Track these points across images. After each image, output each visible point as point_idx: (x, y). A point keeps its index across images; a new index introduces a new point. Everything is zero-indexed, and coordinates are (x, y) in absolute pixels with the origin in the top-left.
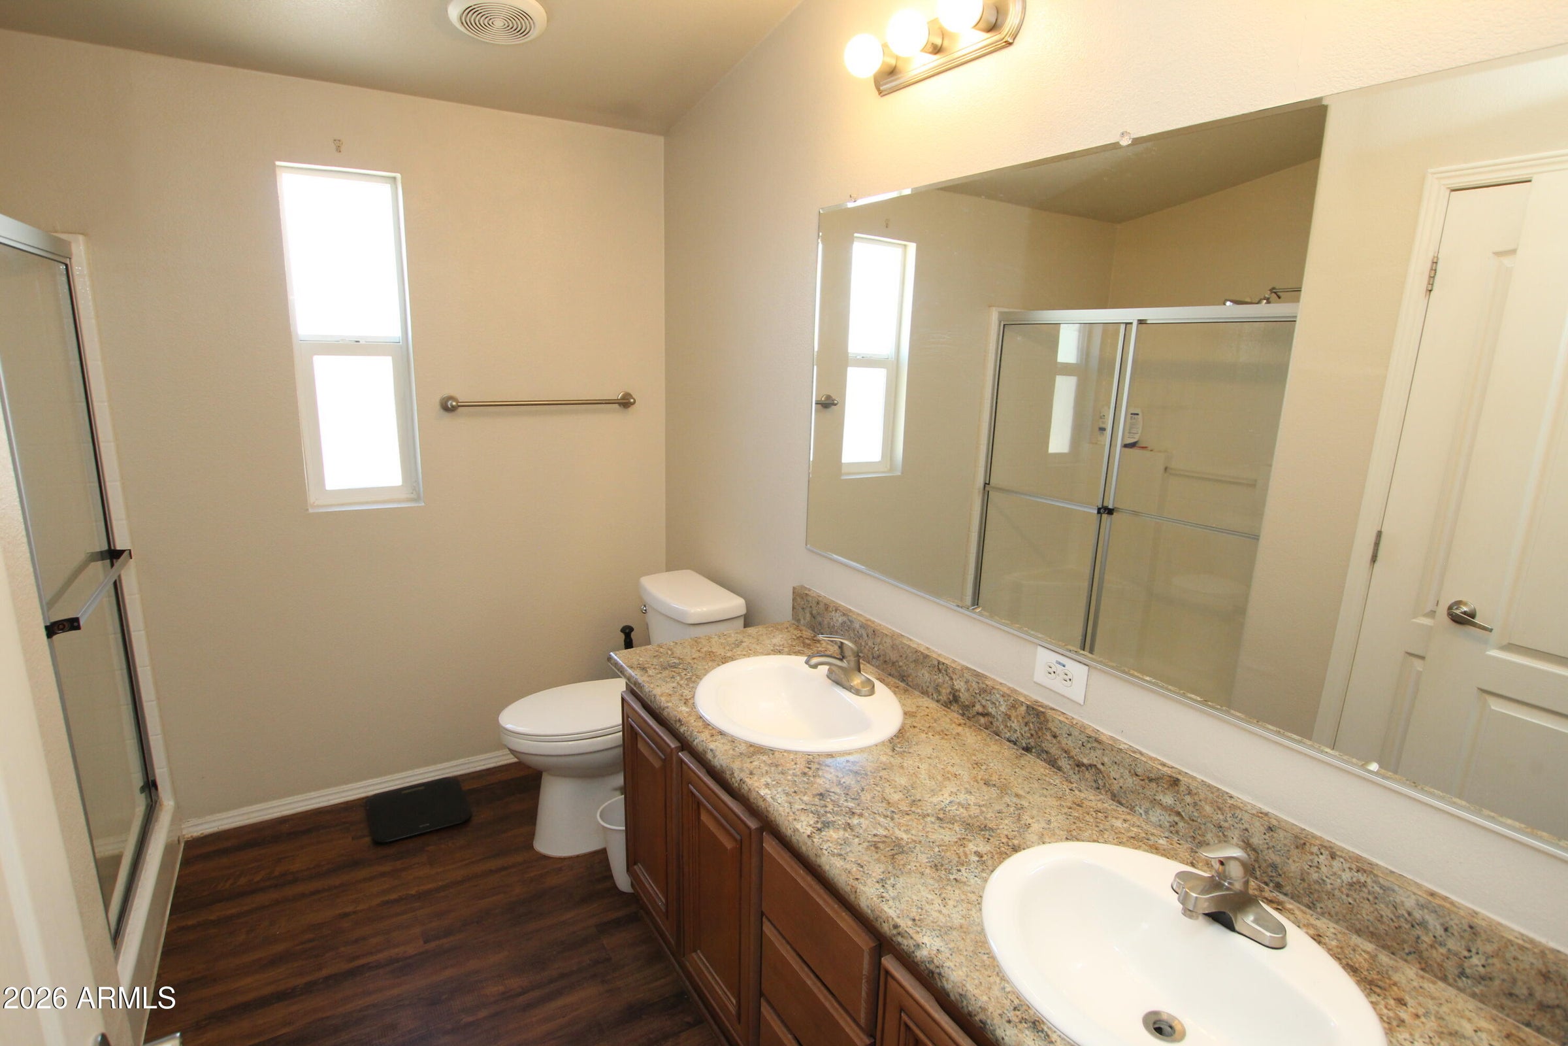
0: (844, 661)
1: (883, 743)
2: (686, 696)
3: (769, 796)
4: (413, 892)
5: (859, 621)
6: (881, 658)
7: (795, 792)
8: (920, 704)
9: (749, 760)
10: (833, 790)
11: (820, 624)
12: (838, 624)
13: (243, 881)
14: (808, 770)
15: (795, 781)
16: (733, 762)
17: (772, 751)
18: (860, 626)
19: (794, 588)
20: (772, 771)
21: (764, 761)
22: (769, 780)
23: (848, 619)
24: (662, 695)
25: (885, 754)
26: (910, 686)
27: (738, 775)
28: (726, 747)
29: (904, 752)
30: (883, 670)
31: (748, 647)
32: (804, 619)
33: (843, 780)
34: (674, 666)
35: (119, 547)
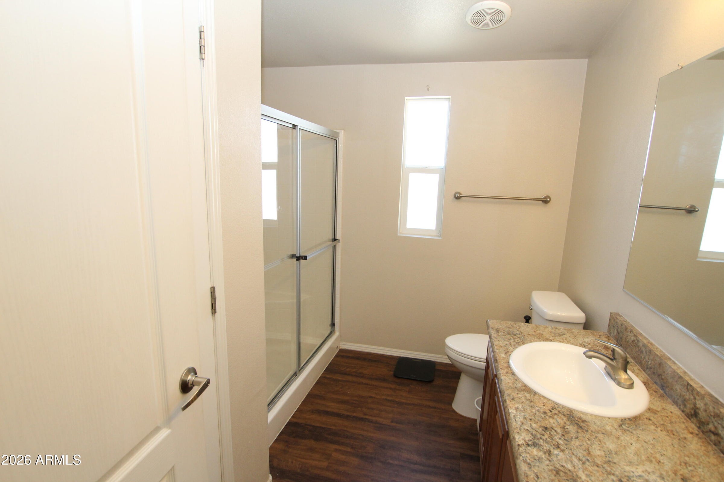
0: (614, 361)
1: (615, 419)
2: (510, 350)
3: (513, 414)
4: (397, 400)
5: (643, 342)
6: (652, 370)
7: (531, 419)
8: (667, 408)
9: (517, 392)
10: (555, 429)
11: (621, 338)
12: (630, 341)
13: (348, 370)
14: (549, 411)
15: (536, 414)
16: (508, 389)
17: (535, 393)
18: (643, 345)
19: (611, 313)
20: (526, 403)
21: (526, 396)
22: (520, 407)
23: (637, 339)
24: (497, 345)
25: (612, 426)
26: (666, 394)
27: (506, 397)
28: (510, 381)
29: (628, 430)
30: (651, 378)
31: (566, 338)
32: (613, 333)
33: (567, 427)
34: (515, 335)
35: (337, 239)
